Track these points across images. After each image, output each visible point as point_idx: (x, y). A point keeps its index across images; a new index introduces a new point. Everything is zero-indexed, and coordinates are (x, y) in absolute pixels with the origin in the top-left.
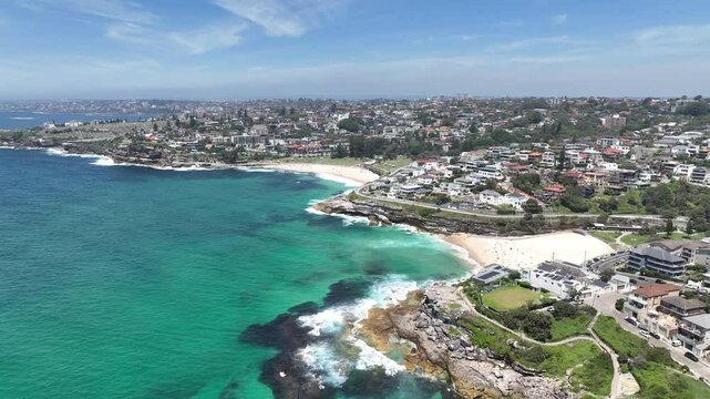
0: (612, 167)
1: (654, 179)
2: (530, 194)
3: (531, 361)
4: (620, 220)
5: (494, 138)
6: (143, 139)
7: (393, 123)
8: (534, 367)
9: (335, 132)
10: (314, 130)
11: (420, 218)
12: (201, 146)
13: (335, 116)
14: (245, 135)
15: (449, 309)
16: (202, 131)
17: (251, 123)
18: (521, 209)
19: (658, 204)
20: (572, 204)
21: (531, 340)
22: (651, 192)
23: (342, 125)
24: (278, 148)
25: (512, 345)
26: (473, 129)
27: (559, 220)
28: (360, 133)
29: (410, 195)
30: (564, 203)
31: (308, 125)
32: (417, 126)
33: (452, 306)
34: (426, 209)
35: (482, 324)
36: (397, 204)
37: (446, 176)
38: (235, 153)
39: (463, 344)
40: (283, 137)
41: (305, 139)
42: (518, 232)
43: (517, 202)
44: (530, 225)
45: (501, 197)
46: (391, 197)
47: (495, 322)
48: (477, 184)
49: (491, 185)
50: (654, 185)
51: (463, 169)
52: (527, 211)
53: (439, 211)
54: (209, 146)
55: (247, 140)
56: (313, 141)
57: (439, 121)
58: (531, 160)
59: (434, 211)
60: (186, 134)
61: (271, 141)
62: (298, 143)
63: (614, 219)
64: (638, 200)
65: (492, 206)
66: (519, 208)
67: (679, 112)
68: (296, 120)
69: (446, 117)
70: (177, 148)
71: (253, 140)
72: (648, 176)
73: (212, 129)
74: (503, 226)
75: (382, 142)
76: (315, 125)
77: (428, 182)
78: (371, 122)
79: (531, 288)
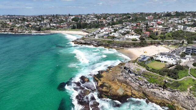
0: (161, 27)
1: (173, 30)
2: (141, 35)
3: (175, 87)
4: (167, 41)
5: (119, 22)
6: (7, 24)
7: (88, 19)
8: (176, 89)
9: (71, 22)
10: (64, 21)
11: (107, 43)
12: (28, 26)
13: (70, 17)
14: (42, 22)
15: (137, 71)
16: (27, 21)
17: (44, 19)
18: (139, 39)
19: (177, 37)
20: (153, 37)
21: (172, 79)
22: (174, 33)
23: (73, 20)
24: (53, 26)
25: (165, 82)
26: (112, 20)
27: (150, 42)
28: (78, 22)
29: (103, 37)
30: (150, 37)
31: (62, 20)
32: (96, 19)
33: (137, 69)
34: (109, 41)
35: (152, 75)
36: (99, 40)
37: (112, 31)
38: (40, 28)
39: (146, 82)
40: (55, 23)
41: (62, 24)
42: (140, 46)
43: (137, 37)
44: (142, 44)
45: (132, 36)
46: (96, 38)
47: (156, 74)
48: (123, 33)
49: (128, 33)
50: (173, 31)
51: (117, 29)
52: (141, 40)
53: (113, 41)
54: (30, 26)
55: (43, 24)
56: (65, 24)
57: (102, 18)
58: (137, 25)
59: (112, 41)
60: (22, 22)
61: (51, 24)
62: (60, 25)
63: (165, 41)
64: (171, 35)
65: (130, 39)
66: (138, 39)
67: (164, 16)
68: (58, 18)
69: (104, 17)
70: (19, 27)
71: (45, 24)
72: (171, 29)
73: (31, 21)
74: (135, 45)
75: (86, 24)
76: (64, 20)
77: (107, 33)
78: (81, 19)
79: (161, 61)
